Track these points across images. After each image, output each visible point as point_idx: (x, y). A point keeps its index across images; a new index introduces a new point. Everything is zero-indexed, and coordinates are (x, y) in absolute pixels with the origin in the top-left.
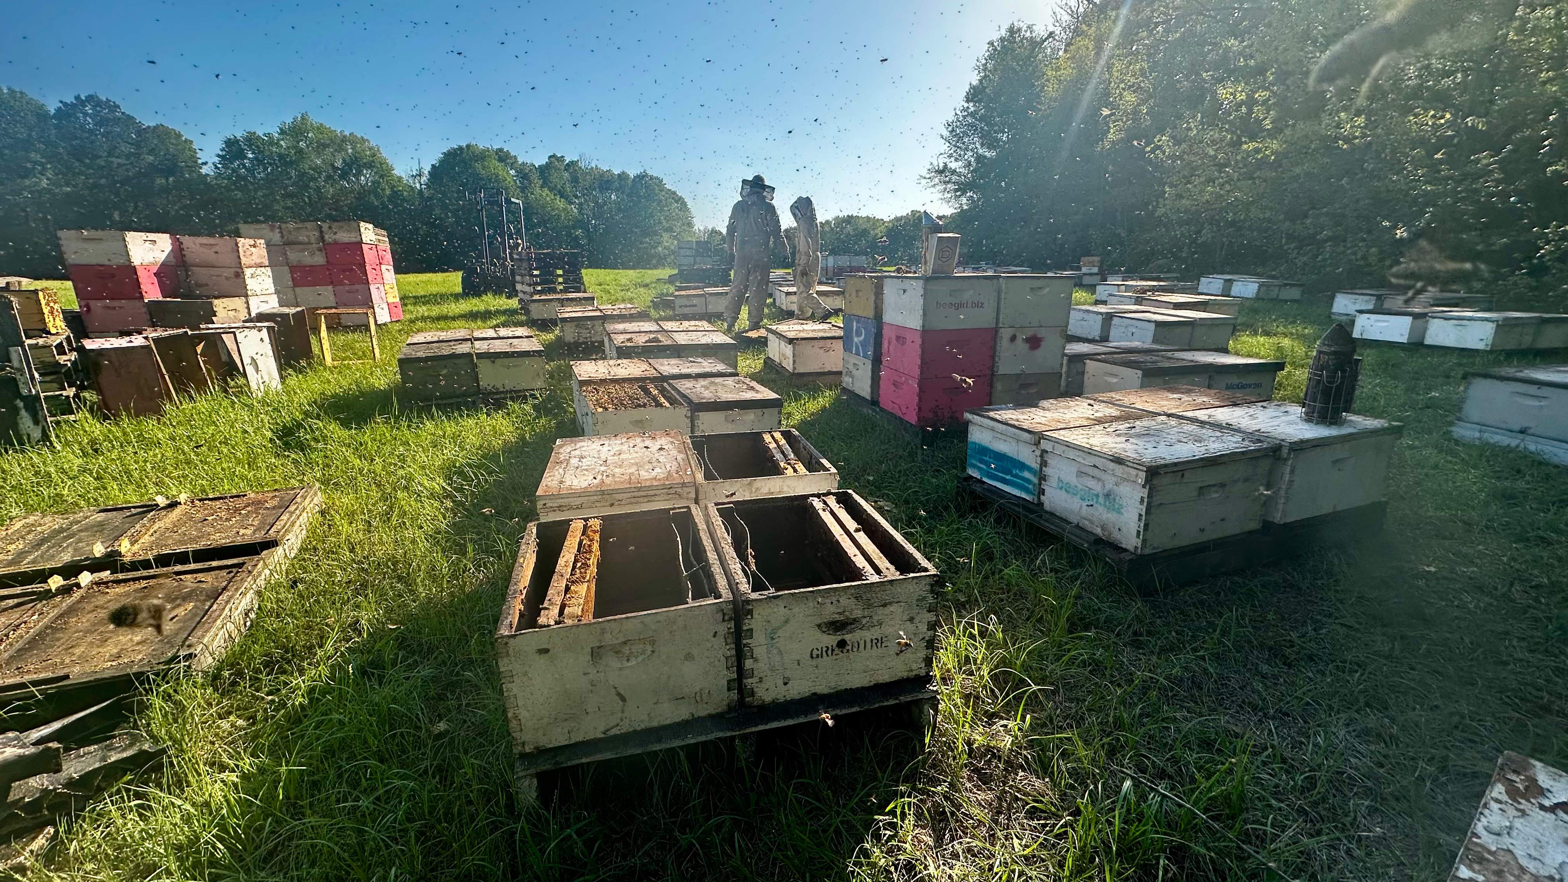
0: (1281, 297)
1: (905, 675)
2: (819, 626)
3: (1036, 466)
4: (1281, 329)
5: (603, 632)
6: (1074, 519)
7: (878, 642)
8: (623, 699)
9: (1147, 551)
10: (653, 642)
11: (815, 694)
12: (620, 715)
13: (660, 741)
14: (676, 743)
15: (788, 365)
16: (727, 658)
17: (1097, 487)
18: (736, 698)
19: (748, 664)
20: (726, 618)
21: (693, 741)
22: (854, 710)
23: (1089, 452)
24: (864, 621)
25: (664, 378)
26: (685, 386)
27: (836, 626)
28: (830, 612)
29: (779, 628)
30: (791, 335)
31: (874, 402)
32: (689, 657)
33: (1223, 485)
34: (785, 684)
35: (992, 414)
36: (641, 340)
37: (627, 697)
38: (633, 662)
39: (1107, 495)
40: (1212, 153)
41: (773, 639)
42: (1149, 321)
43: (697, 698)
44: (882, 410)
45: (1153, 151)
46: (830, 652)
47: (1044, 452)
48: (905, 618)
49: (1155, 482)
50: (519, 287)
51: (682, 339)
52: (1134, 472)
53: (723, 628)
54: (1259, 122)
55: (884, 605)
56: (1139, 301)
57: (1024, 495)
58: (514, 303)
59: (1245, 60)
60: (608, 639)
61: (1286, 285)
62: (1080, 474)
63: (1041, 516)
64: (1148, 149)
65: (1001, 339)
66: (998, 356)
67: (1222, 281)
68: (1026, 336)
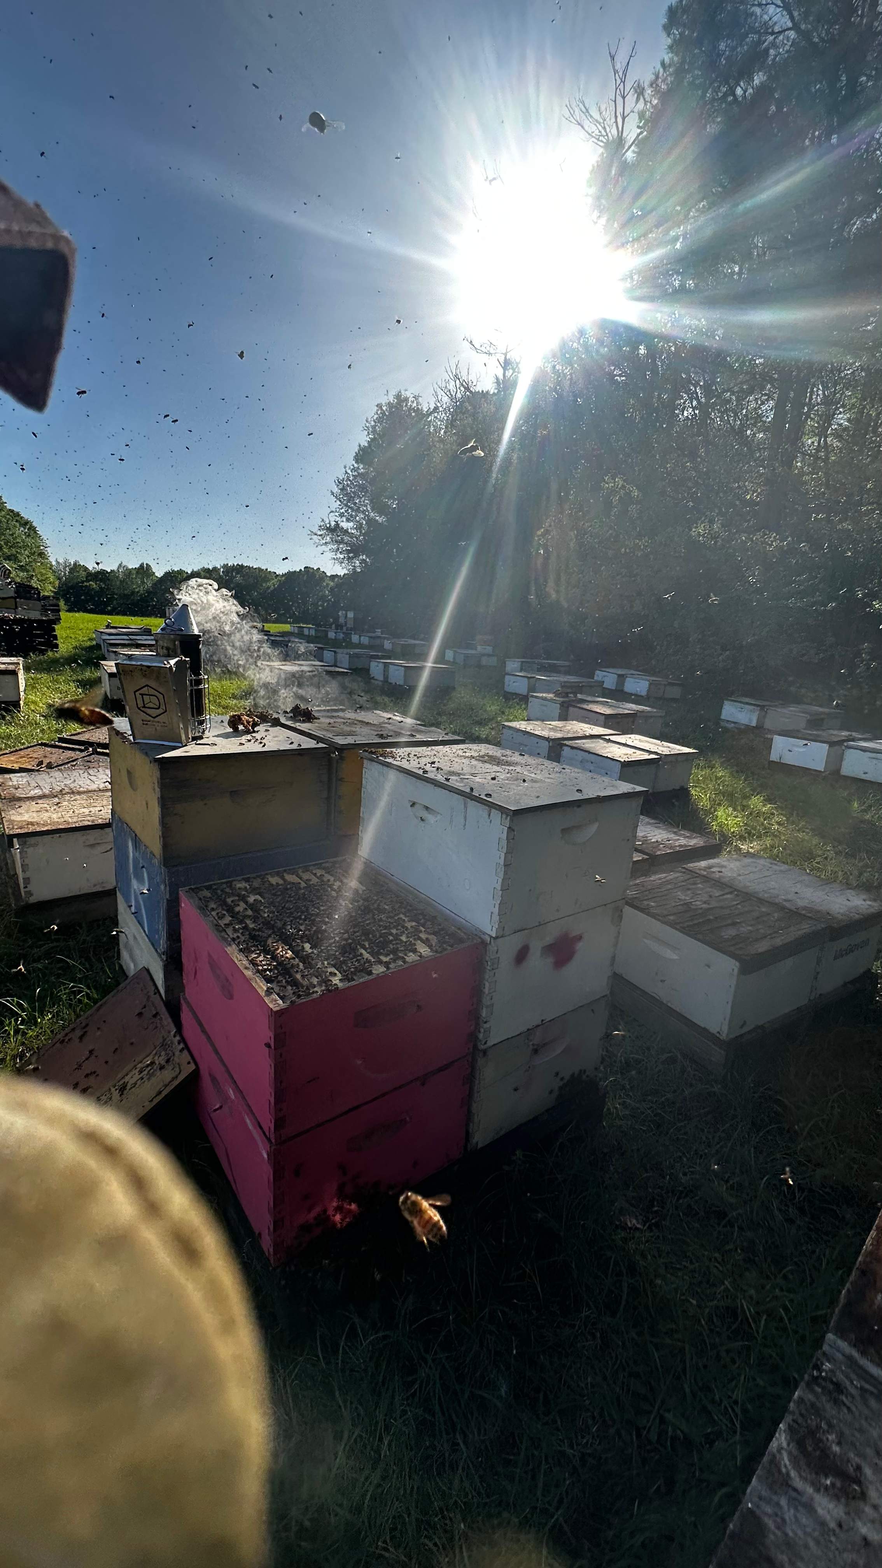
0: (667, 696)
61: (669, 684)
65: (496, 966)
66: (487, 1007)
67: (616, 676)
68: (549, 940)
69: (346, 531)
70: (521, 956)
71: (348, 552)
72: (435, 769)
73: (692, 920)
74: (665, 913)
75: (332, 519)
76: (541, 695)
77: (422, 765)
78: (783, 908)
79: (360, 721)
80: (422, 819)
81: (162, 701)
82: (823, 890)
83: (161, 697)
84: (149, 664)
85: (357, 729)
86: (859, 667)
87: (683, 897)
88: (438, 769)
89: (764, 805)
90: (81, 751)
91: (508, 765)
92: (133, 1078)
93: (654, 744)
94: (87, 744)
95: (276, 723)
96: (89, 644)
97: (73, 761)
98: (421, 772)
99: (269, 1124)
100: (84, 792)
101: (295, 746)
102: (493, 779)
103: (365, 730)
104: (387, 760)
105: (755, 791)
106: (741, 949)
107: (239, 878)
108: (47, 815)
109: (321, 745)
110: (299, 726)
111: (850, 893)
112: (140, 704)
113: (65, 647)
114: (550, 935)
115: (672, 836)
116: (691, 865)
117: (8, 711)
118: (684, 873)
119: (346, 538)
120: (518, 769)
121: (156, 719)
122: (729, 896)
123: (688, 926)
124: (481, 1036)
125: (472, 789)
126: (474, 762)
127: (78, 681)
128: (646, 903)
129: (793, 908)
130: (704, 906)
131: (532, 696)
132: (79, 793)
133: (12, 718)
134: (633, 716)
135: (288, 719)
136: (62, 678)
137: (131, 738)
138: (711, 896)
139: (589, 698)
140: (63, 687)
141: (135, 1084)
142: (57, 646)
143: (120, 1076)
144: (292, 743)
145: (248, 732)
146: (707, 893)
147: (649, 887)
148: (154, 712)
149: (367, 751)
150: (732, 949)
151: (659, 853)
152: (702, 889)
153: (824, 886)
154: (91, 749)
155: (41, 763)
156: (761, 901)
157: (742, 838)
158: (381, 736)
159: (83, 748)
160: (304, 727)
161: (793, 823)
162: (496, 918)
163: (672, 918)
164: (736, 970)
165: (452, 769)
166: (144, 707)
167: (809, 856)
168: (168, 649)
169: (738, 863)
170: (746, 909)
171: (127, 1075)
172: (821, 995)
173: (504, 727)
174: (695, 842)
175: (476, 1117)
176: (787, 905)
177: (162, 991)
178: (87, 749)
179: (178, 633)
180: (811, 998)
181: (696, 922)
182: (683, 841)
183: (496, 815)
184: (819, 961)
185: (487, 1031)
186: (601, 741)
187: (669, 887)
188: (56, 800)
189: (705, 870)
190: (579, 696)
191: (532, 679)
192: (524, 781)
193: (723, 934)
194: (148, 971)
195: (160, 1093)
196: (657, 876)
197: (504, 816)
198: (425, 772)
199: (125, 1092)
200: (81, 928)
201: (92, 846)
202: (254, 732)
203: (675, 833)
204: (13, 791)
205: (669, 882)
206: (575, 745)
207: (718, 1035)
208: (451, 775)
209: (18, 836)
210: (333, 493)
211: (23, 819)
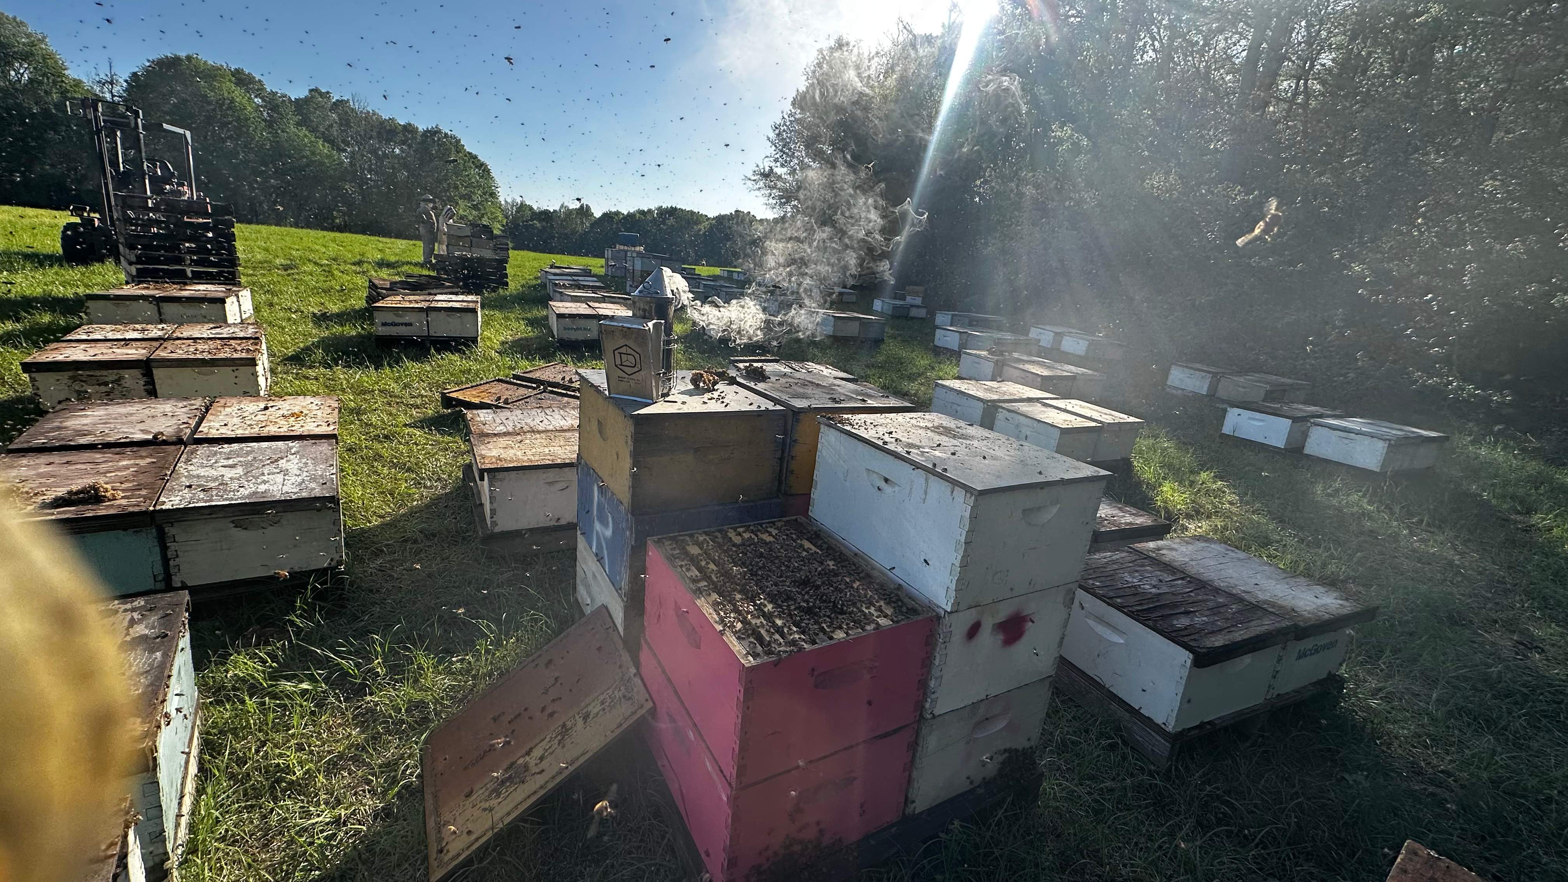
65: (947, 640)
66: (936, 678)
67: (1053, 334)
68: (1001, 617)
69: (779, 178)
70: (973, 631)
71: (781, 197)
72: (893, 440)
73: (1141, 604)
74: (1111, 594)
75: (766, 165)
76: (974, 352)
77: (880, 435)
78: (1241, 600)
79: (810, 382)
80: (879, 489)
81: (638, 360)
82: (1287, 583)
83: (637, 356)
84: (629, 326)
85: (809, 391)
86: (1331, 335)
87: (1130, 580)
88: (896, 440)
89: (1215, 482)
90: (534, 388)
91: (964, 439)
92: (595, 708)
93: (1097, 411)
94: (539, 382)
95: (732, 381)
96: (534, 282)
97: (526, 398)
98: (880, 443)
99: (731, 771)
100: (543, 432)
101: (754, 408)
102: (954, 454)
103: (817, 391)
104: (845, 427)
105: (1203, 467)
106: (1195, 640)
107: (700, 531)
108: (512, 451)
109: (779, 407)
110: (752, 385)
111: (1319, 589)
112: (618, 362)
113: (514, 286)
114: (1003, 614)
115: (1115, 512)
116: (1139, 546)
117: (467, 346)
118: (1131, 553)
119: (780, 184)
120: (976, 443)
121: (631, 377)
122: (1180, 582)
123: (1137, 611)
124: (927, 705)
125: (935, 465)
126: (930, 434)
127: (527, 319)
128: (1091, 582)
129: (1253, 601)
130: (1154, 591)
131: (966, 353)
132: (539, 432)
133: (471, 352)
134: (1074, 378)
135: (742, 377)
136: (512, 316)
137: (607, 393)
138: (1161, 581)
139: (1025, 358)
140: (515, 324)
141: (598, 713)
142: (507, 284)
143: (583, 705)
144: (751, 404)
145: (709, 391)
146: (1156, 576)
147: (1094, 566)
148: (629, 370)
149: (824, 417)
150: (1186, 639)
151: (1103, 530)
152: (1151, 572)
153: (1288, 580)
154: (542, 387)
155: (499, 398)
156: (1217, 591)
157: (1188, 516)
158: (834, 400)
159: (534, 385)
160: (760, 387)
161: (1247, 503)
162: (953, 594)
163: (1119, 600)
164: (1189, 662)
165: (910, 441)
166: (622, 365)
167: (1265, 542)
168: (644, 310)
169: (1190, 547)
170: (1200, 597)
171: (590, 704)
172: (1278, 695)
173: (937, 385)
174: (1142, 520)
175: (916, 783)
176: (1246, 597)
177: (621, 629)
178: (538, 387)
179: (654, 295)
180: (1268, 697)
181: (1145, 607)
182: (1129, 519)
183: (960, 493)
184: (1280, 659)
185: (935, 701)
186: (1039, 405)
187: (1115, 566)
188: (519, 438)
189: (1154, 552)
190: (1016, 355)
191: (964, 336)
192: (984, 458)
193: (1175, 622)
194: (606, 608)
195: (620, 725)
196: (1102, 555)
197: (968, 495)
198: (885, 443)
199: (588, 720)
200: (538, 558)
201: (551, 484)
202: (714, 390)
203: (1120, 509)
204: (482, 426)
205: (1114, 562)
206: (1011, 408)
207: (1163, 726)
208: (910, 447)
209: (489, 471)
210: (769, 139)
211: (492, 454)
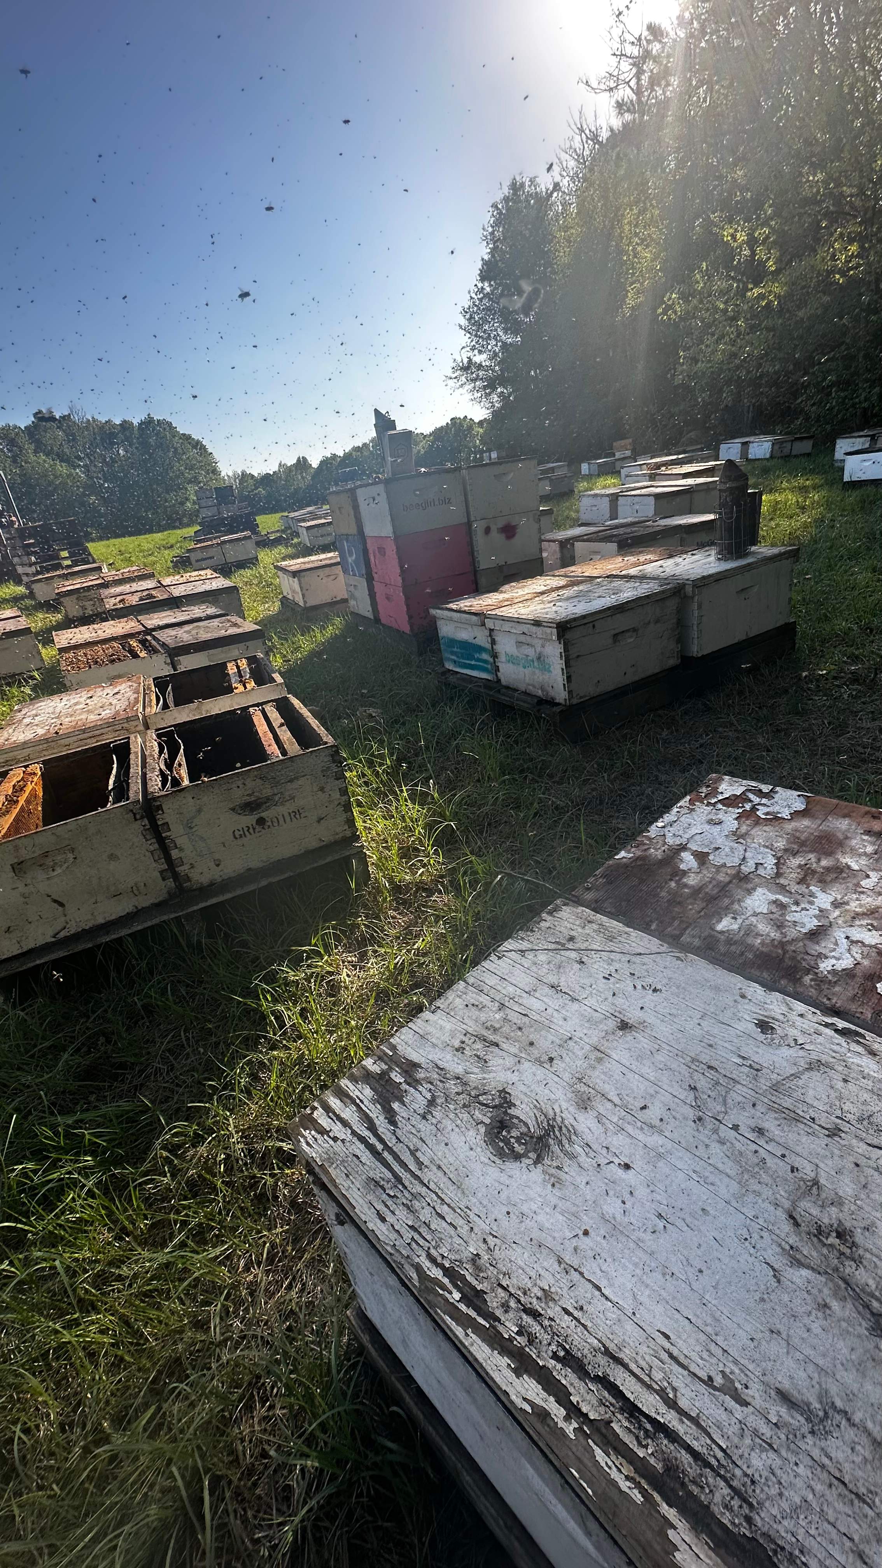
0: (794, 453)
1: (332, 839)
2: (233, 809)
3: (488, 646)
4: (785, 484)
5: (17, 848)
6: (522, 687)
7: (297, 813)
8: (61, 905)
9: (575, 701)
10: (73, 850)
11: (250, 869)
12: (63, 919)
13: (108, 933)
14: (124, 932)
15: (299, 600)
16: (152, 852)
17: (530, 652)
18: (173, 885)
19: (175, 854)
20: (138, 817)
21: (139, 928)
22: (286, 875)
23: (518, 621)
24: (277, 798)
25: (148, 631)
26: (166, 636)
27: (250, 807)
28: (239, 795)
29: (193, 818)
30: (293, 568)
31: (377, 620)
32: (112, 857)
33: (635, 630)
34: (218, 865)
35: (453, 606)
36: (134, 600)
37: (65, 902)
38: (59, 871)
39: (539, 658)
40: (722, 306)
41: (191, 828)
42: (649, 495)
43: (134, 891)
44: (383, 625)
45: (665, 312)
46: (251, 830)
47: (491, 630)
48: (315, 789)
49: (567, 637)
50: (20, 570)
51: (177, 592)
52: (548, 630)
53: (137, 826)
54: (762, 263)
55: (291, 781)
56: (652, 477)
57: (484, 675)
58: (21, 590)
59: (742, 194)
60: (24, 854)
61: (797, 439)
62: (519, 644)
63: (499, 691)
64: (660, 310)
67: (740, 445)
68: (500, 525)
69: (480, 367)
71: (485, 388)
75: (464, 357)
114: (501, 523)
210: (461, 327)
